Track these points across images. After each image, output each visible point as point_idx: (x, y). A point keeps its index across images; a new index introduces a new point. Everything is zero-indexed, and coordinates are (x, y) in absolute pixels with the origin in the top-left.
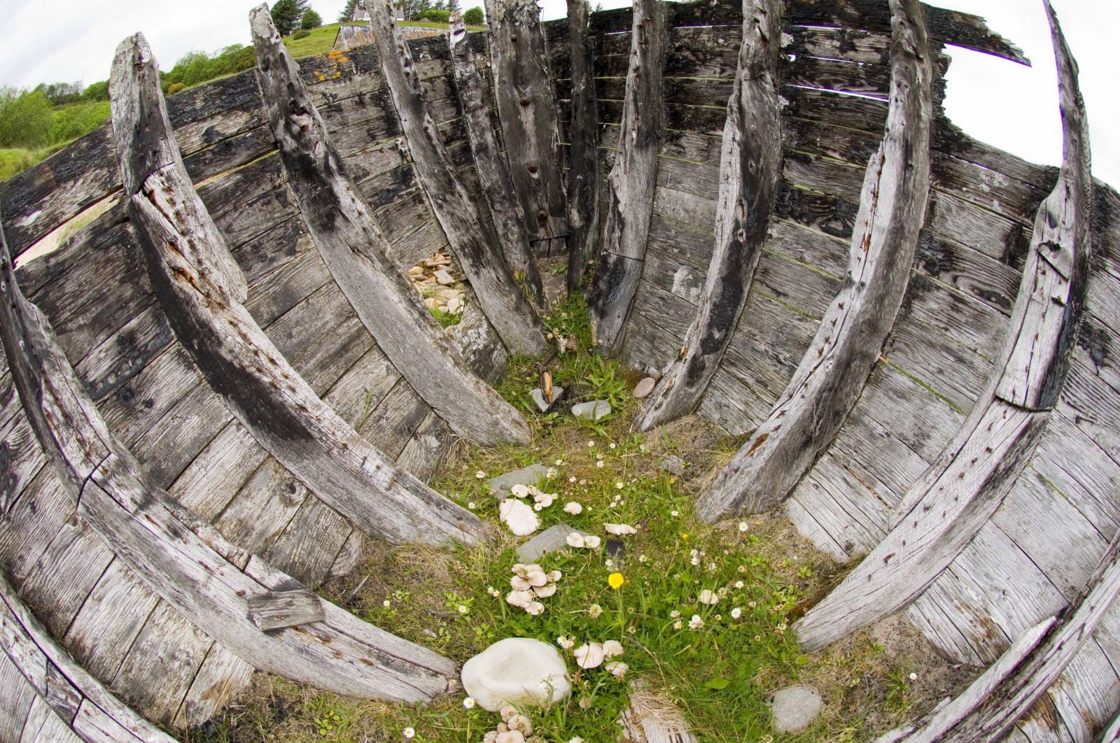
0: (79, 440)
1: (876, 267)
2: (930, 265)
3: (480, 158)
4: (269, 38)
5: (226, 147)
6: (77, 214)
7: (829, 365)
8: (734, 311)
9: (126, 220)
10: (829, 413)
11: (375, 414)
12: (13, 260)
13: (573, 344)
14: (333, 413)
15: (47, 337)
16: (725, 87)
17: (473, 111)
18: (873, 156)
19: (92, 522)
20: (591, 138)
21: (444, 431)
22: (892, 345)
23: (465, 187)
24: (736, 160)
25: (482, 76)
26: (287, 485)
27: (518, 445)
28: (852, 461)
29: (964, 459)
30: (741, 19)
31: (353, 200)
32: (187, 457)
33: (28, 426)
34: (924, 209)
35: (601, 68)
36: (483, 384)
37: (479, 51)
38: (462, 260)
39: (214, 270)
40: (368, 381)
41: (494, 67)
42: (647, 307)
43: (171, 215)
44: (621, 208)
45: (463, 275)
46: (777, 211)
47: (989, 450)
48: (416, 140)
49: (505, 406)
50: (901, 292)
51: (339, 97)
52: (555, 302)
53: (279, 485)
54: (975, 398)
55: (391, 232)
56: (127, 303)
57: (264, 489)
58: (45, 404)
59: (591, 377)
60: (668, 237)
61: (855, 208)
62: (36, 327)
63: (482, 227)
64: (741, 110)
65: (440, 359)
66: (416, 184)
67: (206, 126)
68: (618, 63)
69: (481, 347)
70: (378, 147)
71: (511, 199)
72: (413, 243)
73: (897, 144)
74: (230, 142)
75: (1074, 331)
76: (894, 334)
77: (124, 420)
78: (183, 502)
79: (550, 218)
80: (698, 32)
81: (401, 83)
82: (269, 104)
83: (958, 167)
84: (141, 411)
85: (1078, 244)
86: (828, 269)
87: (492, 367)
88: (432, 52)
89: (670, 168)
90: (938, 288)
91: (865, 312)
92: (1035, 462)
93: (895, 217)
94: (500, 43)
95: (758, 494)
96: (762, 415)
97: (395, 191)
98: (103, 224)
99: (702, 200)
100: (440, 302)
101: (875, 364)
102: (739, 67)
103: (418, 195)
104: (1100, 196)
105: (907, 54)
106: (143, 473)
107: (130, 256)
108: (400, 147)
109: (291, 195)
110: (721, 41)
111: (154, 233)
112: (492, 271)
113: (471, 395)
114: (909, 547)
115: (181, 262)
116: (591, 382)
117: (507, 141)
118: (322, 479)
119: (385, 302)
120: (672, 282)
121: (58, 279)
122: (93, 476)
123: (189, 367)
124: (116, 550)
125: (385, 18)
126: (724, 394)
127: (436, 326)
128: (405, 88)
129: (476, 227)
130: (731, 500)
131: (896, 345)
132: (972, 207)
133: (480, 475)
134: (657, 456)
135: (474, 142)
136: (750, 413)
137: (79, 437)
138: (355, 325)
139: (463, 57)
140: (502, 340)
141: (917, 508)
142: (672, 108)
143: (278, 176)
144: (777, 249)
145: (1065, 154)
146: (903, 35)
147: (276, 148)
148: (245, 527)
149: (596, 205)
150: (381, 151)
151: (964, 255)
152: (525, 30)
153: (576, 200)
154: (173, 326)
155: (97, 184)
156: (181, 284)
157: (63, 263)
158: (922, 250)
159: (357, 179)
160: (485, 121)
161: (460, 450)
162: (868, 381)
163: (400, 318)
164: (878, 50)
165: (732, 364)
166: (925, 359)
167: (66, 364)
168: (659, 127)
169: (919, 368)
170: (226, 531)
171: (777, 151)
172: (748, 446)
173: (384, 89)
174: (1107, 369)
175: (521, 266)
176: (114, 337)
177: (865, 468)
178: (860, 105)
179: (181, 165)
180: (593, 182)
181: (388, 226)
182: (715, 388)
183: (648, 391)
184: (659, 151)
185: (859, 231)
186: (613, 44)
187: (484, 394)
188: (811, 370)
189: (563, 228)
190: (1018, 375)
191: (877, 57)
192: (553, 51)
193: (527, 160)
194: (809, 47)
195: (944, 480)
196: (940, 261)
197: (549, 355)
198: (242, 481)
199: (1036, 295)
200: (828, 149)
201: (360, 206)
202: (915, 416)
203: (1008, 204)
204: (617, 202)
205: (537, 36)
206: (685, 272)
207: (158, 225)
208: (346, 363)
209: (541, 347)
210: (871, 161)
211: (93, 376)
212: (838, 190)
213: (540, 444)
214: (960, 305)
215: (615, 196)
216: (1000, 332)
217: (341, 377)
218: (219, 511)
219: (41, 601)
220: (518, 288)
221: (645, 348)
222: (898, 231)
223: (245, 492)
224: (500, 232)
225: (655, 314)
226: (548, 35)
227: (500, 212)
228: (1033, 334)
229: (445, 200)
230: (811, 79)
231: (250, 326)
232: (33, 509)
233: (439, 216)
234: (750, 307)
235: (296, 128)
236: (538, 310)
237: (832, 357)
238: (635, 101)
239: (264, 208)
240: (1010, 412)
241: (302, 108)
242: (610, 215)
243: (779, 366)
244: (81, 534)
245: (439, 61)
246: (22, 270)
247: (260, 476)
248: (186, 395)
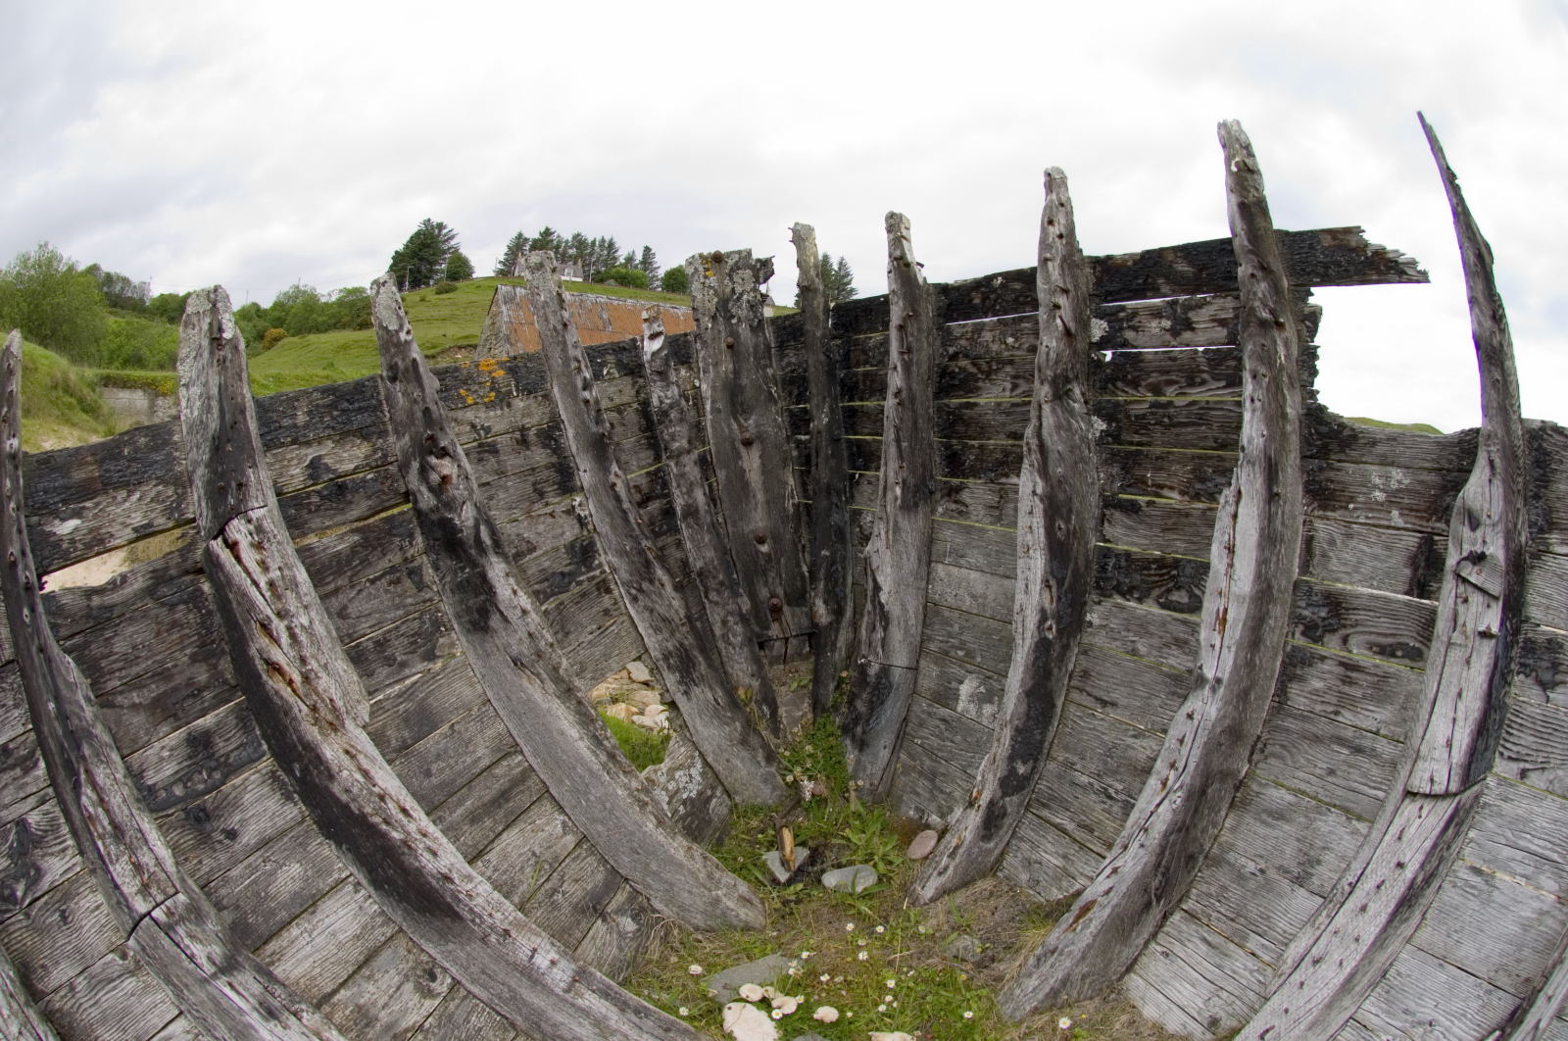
0: (133, 864)
1: (1236, 653)
2: (1312, 631)
3: (689, 526)
4: (397, 332)
5: (340, 491)
6: (131, 542)
7: (1178, 798)
8: (1043, 734)
9: (200, 571)
10: (1179, 858)
11: (548, 886)
12: (40, 577)
13: (822, 789)
14: (488, 887)
15: (89, 712)
16: (1019, 411)
17: (677, 456)
18: (1226, 492)
19: (148, 963)
20: (839, 496)
21: (643, 910)
22: (1263, 751)
23: (669, 571)
24: (1038, 522)
25: (687, 401)
26: (425, 971)
27: (747, 928)
28: (1215, 914)
29: (1368, 884)
30: (1035, 305)
31: (515, 592)
32: (283, 915)
33: (57, 812)
34: (1298, 551)
35: (850, 389)
36: (697, 850)
37: (683, 363)
38: (666, 673)
39: (322, 674)
40: (536, 843)
41: (704, 387)
42: (924, 732)
43: (263, 584)
44: (883, 597)
45: (667, 695)
46: (1098, 587)
47: (1400, 865)
48: (599, 501)
49: (729, 878)
50: (1272, 676)
51: (494, 430)
52: (795, 730)
53: (413, 969)
54: (1381, 794)
55: (567, 634)
56: (200, 691)
57: (392, 972)
58: (84, 799)
59: (848, 832)
60: (950, 635)
61: (1205, 567)
62: (74, 692)
63: (693, 628)
64: (1042, 448)
65: (638, 817)
66: (600, 565)
67: (311, 453)
68: (872, 381)
69: (693, 794)
70: (548, 510)
71: (733, 588)
72: (598, 651)
73: (1257, 468)
74: (344, 482)
75: (1511, 659)
76: (1265, 736)
77: (194, 848)
78: (278, 971)
79: (786, 608)
80: (979, 329)
81: (578, 414)
82: (399, 434)
83: (1340, 476)
84: (220, 842)
85: (1510, 536)
86: (1172, 661)
87: (710, 821)
88: (620, 365)
89: (949, 537)
90: (1323, 658)
91: (1225, 716)
92: (1467, 851)
93: (1259, 576)
94: (711, 350)
95: (1084, 977)
96: (1088, 871)
97: (572, 575)
98: (167, 568)
99: (996, 579)
100: (635, 710)
101: (1241, 782)
102: (1037, 382)
103: (604, 581)
104: (1536, 445)
105: (1263, 324)
106: (224, 928)
107: (205, 624)
108: (578, 510)
109: (429, 574)
110: (1010, 340)
111: (239, 603)
112: (707, 690)
113: (681, 866)
114: (1292, 1015)
115: (277, 656)
116: (848, 839)
117: (724, 497)
118: (473, 969)
119: (559, 738)
120: (957, 698)
121: (103, 629)
122: (154, 914)
123: (288, 797)
124: (183, 1008)
125: (555, 312)
126: (1034, 846)
127: (630, 772)
128: (583, 422)
129: (684, 629)
130: (1047, 990)
131: (1269, 749)
132: (1363, 530)
133: (695, 969)
134: (943, 938)
135: (679, 503)
136: (1071, 870)
137: (134, 859)
138: (519, 764)
139: (662, 375)
140: (722, 784)
141: (1303, 965)
142: (948, 447)
143: (411, 543)
144: (1100, 640)
145: (1485, 408)
146: (1255, 293)
147: (408, 501)
148: (365, 1015)
149: (848, 590)
150: (552, 515)
151: (1356, 603)
152: (744, 330)
153: (821, 586)
154: (265, 736)
155: (160, 507)
156: (275, 684)
157: (110, 608)
158: (1298, 610)
159: (518, 556)
160: (693, 472)
161: (666, 935)
162: (1232, 805)
163: (580, 760)
164: (1222, 323)
165: (1044, 805)
166: (1308, 760)
167: (115, 756)
168: (932, 477)
169: (1302, 775)
170: (338, 1017)
171: (1094, 500)
172: (1069, 918)
173: (555, 423)
174: (1559, 689)
175: (747, 680)
176: (180, 734)
177: (1232, 920)
178: (1201, 415)
179: (276, 512)
180: (844, 559)
181: (561, 624)
182: (1021, 839)
183: (929, 849)
184: (933, 512)
185: (1211, 605)
186: (864, 352)
187: (698, 864)
188: (1152, 808)
189: (805, 622)
190: (1437, 754)
191: (1222, 333)
192: (784, 363)
193: (752, 527)
194: (1129, 335)
195: (1339, 920)
196: (1324, 619)
197: (789, 803)
198: (362, 958)
199: (1457, 637)
200: (1162, 487)
201: (524, 600)
202: (1298, 840)
203: (1411, 510)
204: (877, 588)
205: (761, 339)
206: (975, 684)
207: (245, 595)
208: (505, 816)
209: (778, 793)
210: (1222, 500)
211: (152, 778)
212: (1179, 548)
213: (779, 926)
214: (1354, 675)
215: (875, 580)
216: (1412, 697)
217: (500, 834)
218: (329, 990)
219: (72, 1028)
220: (744, 712)
221: (922, 785)
222: (1264, 595)
223: (366, 972)
224: (718, 632)
225: (935, 742)
226: (777, 338)
227: (716, 603)
228: (1454, 691)
229: (640, 590)
230: (1135, 384)
231: (373, 760)
232: (64, 918)
233: (633, 613)
234: (1066, 725)
235: (435, 478)
236: (772, 741)
237: (1181, 787)
238: (898, 441)
239: (391, 588)
240: (1428, 805)
241: (443, 448)
242: (869, 607)
243: (1109, 802)
244: (132, 973)
245: (629, 379)
246: (50, 598)
247: (386, 955)
248: (283, 833)
